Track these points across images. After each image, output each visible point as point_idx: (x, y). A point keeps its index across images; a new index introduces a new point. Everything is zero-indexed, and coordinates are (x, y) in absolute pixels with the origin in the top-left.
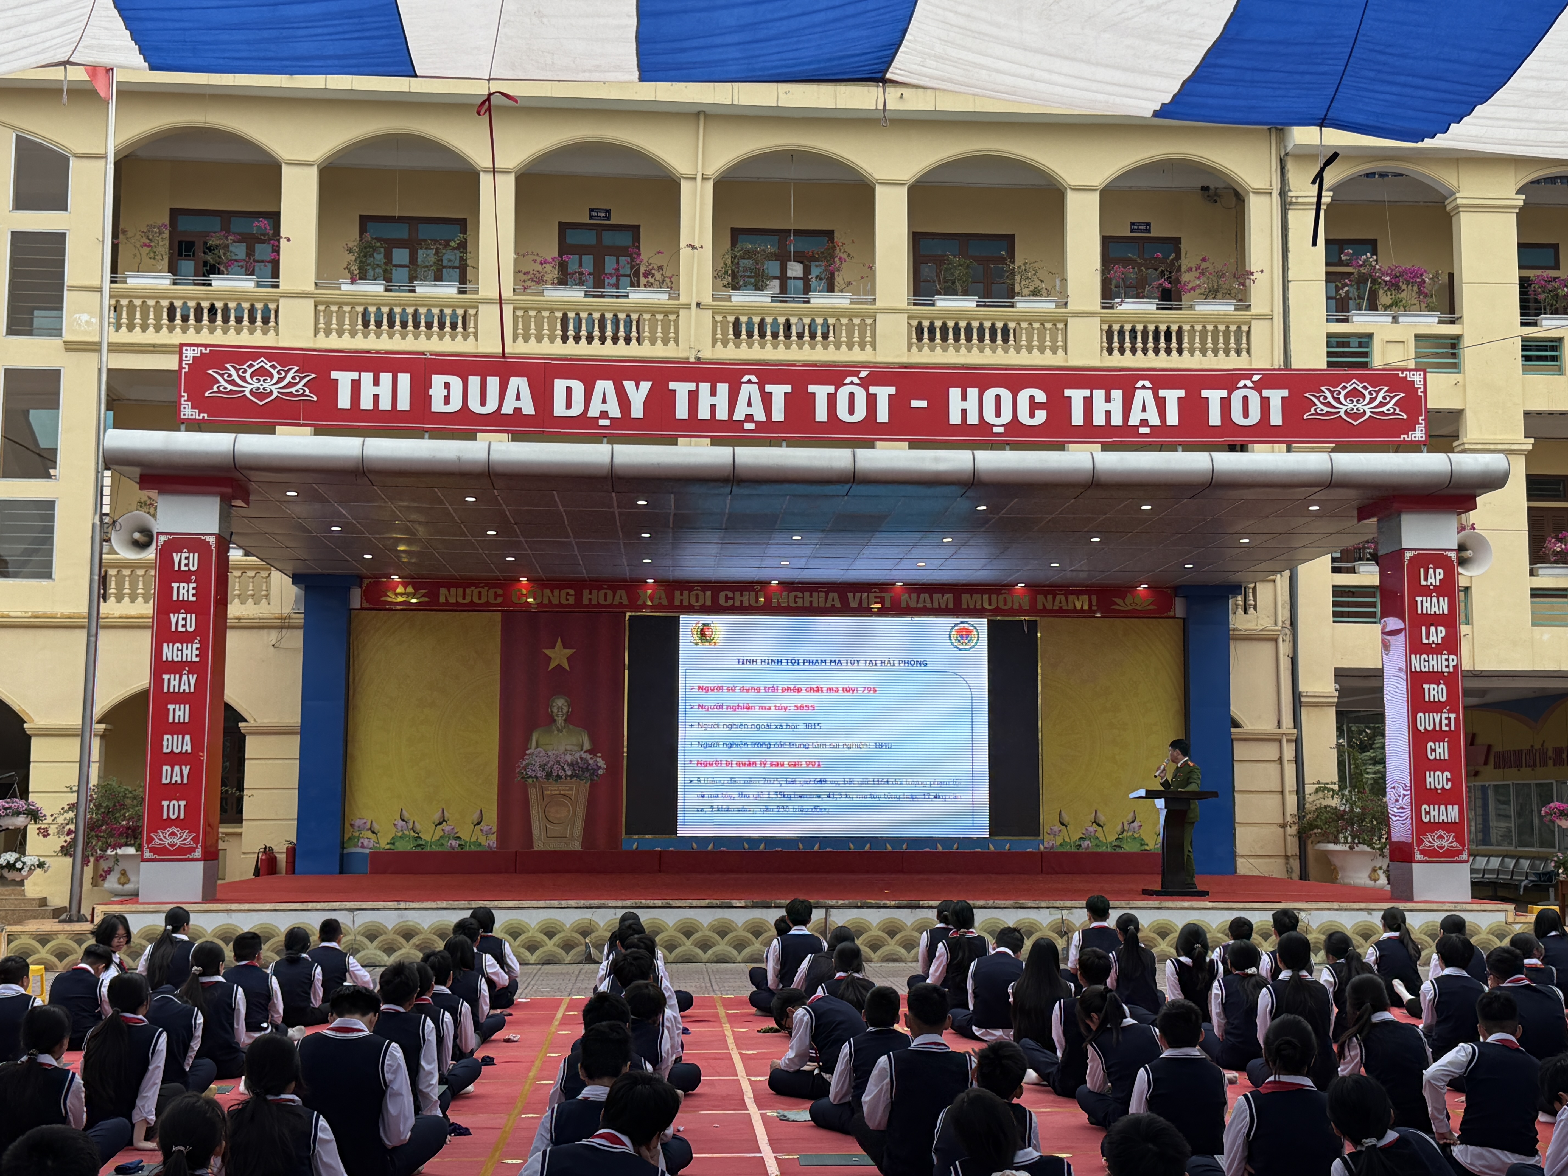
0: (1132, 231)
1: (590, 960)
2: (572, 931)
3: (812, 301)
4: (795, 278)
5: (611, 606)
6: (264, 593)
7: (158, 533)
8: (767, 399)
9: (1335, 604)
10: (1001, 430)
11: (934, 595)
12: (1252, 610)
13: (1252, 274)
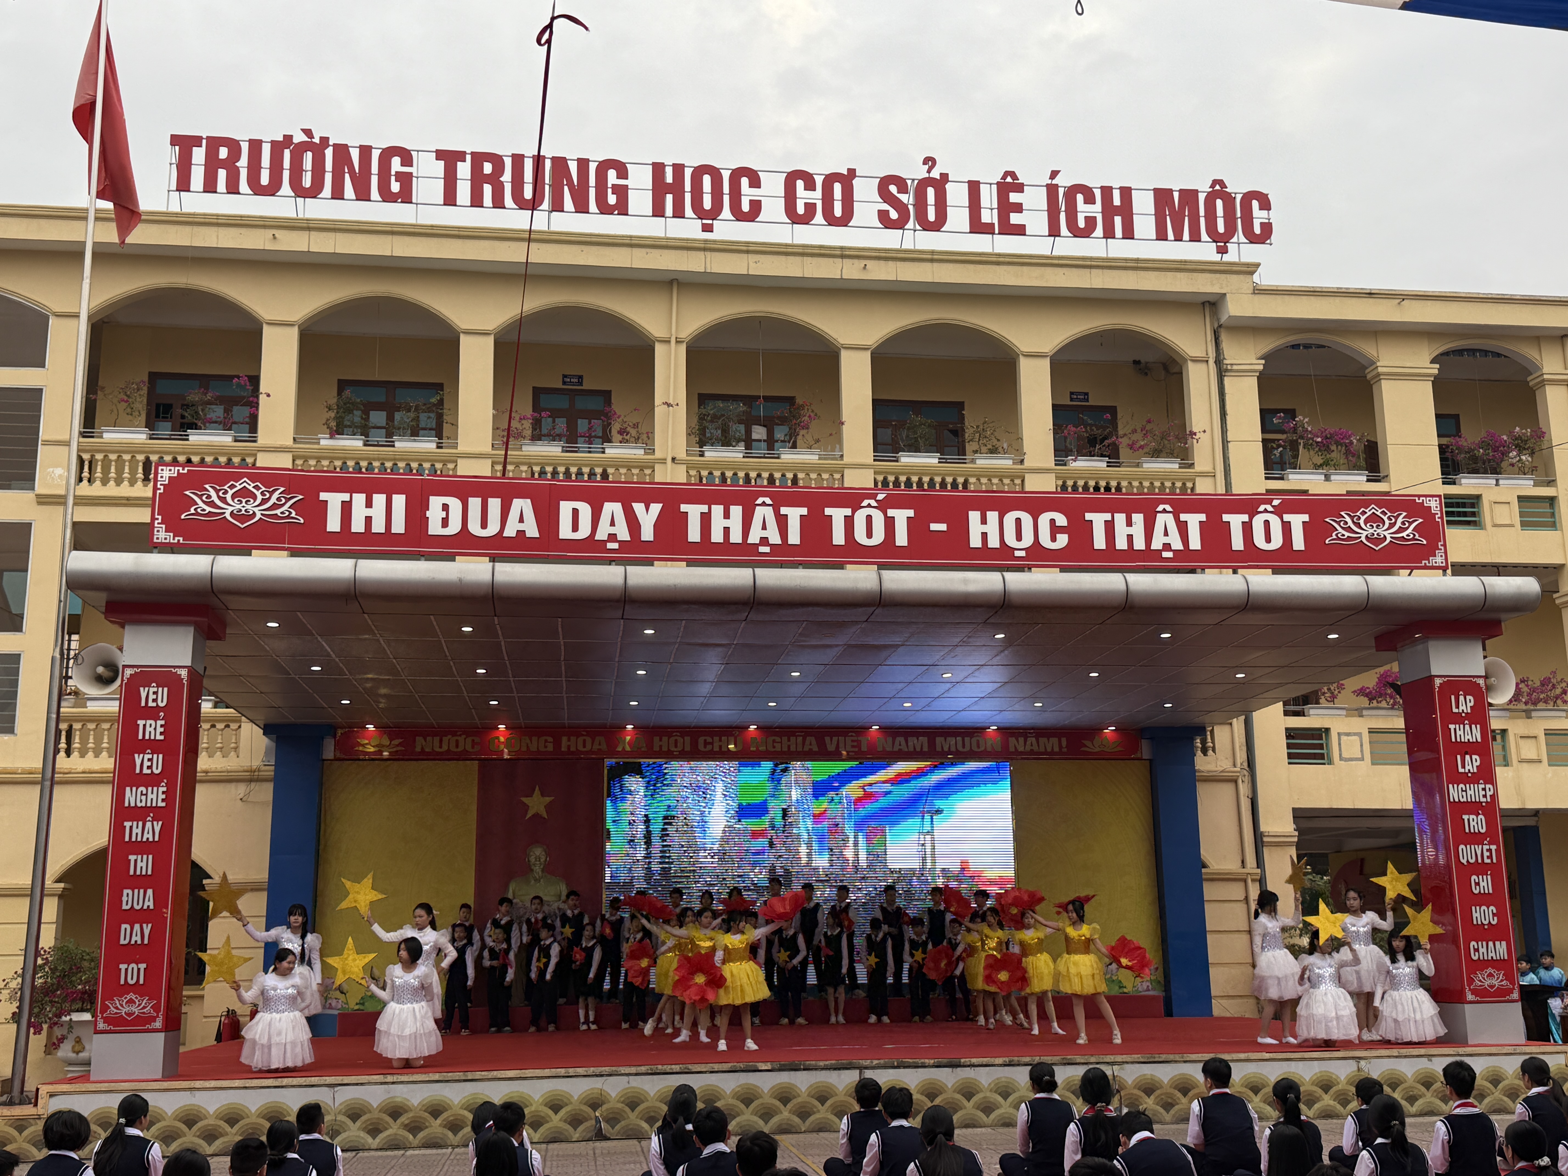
0: (1072, 400)
1: (600, 1136)
2: (580, 1103)
3: (783, 456)
4: (760, 441)
5: (591, 752)
6: (233, 745)
7: (124, 666)
8: (782, 522)
9: (1289, 746)
10: (1022, 554)
11: (909, 739)
12: (1210, 752)
13: (1195, 434)
